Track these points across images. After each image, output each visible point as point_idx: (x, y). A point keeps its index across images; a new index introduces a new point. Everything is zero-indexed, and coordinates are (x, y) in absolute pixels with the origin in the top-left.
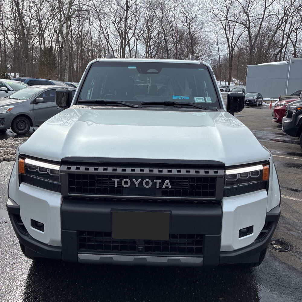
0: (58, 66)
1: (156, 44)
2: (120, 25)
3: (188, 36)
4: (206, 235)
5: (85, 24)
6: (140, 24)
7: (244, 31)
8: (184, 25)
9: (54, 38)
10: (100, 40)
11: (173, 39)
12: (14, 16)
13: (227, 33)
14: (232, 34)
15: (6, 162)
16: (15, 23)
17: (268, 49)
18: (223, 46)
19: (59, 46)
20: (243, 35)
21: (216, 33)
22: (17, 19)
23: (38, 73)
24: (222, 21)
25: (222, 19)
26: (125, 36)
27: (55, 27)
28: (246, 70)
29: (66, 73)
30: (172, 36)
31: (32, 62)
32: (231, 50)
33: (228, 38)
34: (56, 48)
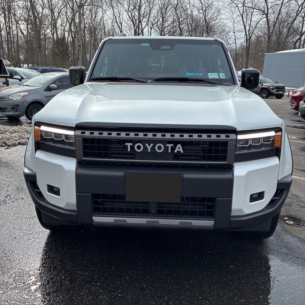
0: (71, 56)
1: (171, 33)
2: (133, 14)
3: (204, 24)
4: (217, 199)
5: (98, 13)
6: (154, 12)
7: (262, 18)
8: (199, 12)
9: (67, 28)
10: (113, 30)
11: (188, 27)
12: (26, 5)
13: (244, 20)
14: (250, 21)
15: (21, 146)
16: (27, 13)
17: (287, 37)
18: (240, 34)
19: (72, 36)
20: (261, 22)
21: (232, 20)
22: (29, 8)
23: (51, 64)
24: (239, 8)
25: (239, 6)
26: (139, 25)
27: (67, 16)
28: (263, 59)
29: (79, 64)
30: (187, 24)
31: (45, 52)
32: (248, 39)
33: (245, 25)
34: (69, 38)
